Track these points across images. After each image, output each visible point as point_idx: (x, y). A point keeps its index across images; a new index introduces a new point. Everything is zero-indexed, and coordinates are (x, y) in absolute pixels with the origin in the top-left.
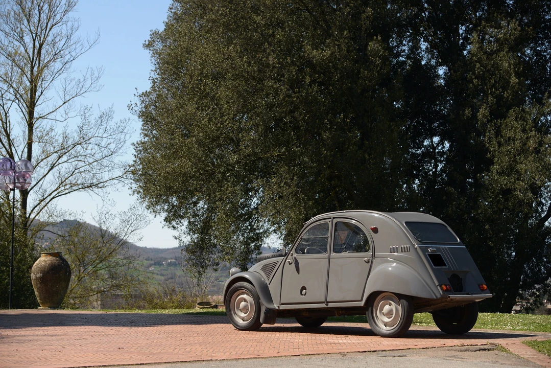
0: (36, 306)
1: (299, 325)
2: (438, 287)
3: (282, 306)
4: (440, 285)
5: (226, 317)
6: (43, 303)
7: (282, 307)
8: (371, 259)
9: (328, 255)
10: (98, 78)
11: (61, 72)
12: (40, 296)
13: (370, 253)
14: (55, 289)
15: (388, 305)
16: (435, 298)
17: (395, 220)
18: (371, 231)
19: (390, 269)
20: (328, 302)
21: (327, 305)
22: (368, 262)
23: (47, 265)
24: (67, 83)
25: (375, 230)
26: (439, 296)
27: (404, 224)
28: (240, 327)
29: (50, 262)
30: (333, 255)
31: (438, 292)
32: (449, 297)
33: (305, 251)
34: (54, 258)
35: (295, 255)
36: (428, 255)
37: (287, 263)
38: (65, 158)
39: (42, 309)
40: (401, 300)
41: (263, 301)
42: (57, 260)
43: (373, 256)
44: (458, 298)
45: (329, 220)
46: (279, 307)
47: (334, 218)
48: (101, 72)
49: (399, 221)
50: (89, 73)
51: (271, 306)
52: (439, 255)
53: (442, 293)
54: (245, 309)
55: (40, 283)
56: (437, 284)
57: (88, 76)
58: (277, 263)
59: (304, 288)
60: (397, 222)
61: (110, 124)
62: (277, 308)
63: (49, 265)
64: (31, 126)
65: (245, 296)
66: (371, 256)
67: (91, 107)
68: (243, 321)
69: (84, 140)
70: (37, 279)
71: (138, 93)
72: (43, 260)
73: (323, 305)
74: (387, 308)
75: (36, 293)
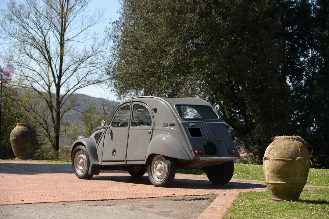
0: (13, 158)
1: (129, 175)
2: (192, 152)
3: (103, 162)
4: (194, 150)
5: (72, 170)
6: (17, 156)
7: (103, 164)
8: (152, 131)
9: (128, 127)
10: (102, 15)
11: (80, 11)
12: (15, 151)
13: (151, 127)
14: (24, 147)
15: (160, 164)
16: (189, 159)
17: (168, 103)
18: (153, 111)
19: (164, 139)
20: (127, 161)
21: (126, 163)
22: (150, 133)
23: (19, 132)
24: (84, 18)
25: (155, 110)
26: (192, 158)
27: (174, 107)
28: (79, 176)
29: (20, 130)
30: (131, 127)
31: (192, 155)
32: (199, 159)
33: (119, 125)
34: (24, 127)
35: (111, 127)
36: (188, 128)
37: (107, 133)
38: (82, 65)
39: (17, 160)
40: (167, 160)
41: (91, 159)
42: (25, 129)
43: (153, 129)
44: (207, 159)
45: (130, 103)
46: (101, 163)
47: (133, 102)
48: (105, 11)
49: (171, 104)
50: (97, 12)
51: (96, 163)
52: (199, 128)
53: (194, 156)
54: (82, 164)
55: (15, 143)
56: (191, 149)
57: (97, 14)
58: (102, 132)
59: (114, 151)
60: (169, 104)
61: (109, 44)
62: (100, 164)
63: (20, 132)
64: (62, 45)
65: (82, 156)
66: (152, 129)
67: (98, 33)
68: (82, 172)
69: (94, 53)
70: (13, 140)
71: (111, 21)
72: (17, 129)
73: (124, 163)
74: (159, 165)
75: (13, 150)
